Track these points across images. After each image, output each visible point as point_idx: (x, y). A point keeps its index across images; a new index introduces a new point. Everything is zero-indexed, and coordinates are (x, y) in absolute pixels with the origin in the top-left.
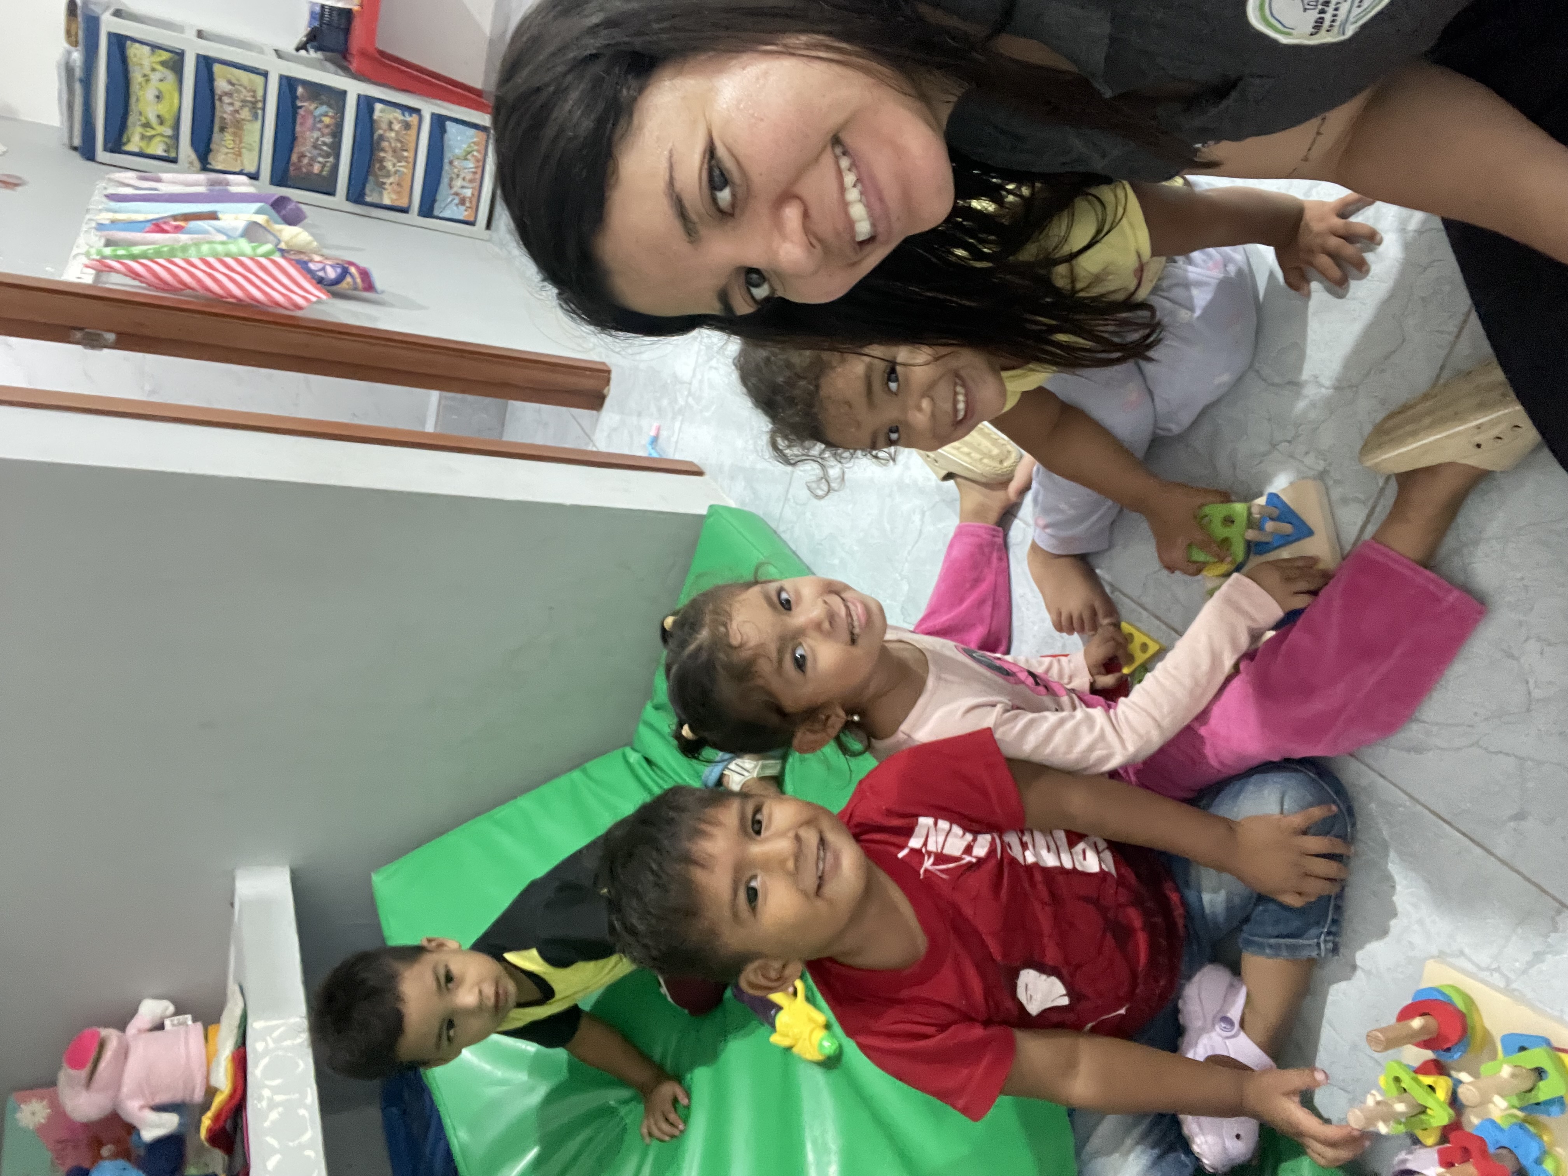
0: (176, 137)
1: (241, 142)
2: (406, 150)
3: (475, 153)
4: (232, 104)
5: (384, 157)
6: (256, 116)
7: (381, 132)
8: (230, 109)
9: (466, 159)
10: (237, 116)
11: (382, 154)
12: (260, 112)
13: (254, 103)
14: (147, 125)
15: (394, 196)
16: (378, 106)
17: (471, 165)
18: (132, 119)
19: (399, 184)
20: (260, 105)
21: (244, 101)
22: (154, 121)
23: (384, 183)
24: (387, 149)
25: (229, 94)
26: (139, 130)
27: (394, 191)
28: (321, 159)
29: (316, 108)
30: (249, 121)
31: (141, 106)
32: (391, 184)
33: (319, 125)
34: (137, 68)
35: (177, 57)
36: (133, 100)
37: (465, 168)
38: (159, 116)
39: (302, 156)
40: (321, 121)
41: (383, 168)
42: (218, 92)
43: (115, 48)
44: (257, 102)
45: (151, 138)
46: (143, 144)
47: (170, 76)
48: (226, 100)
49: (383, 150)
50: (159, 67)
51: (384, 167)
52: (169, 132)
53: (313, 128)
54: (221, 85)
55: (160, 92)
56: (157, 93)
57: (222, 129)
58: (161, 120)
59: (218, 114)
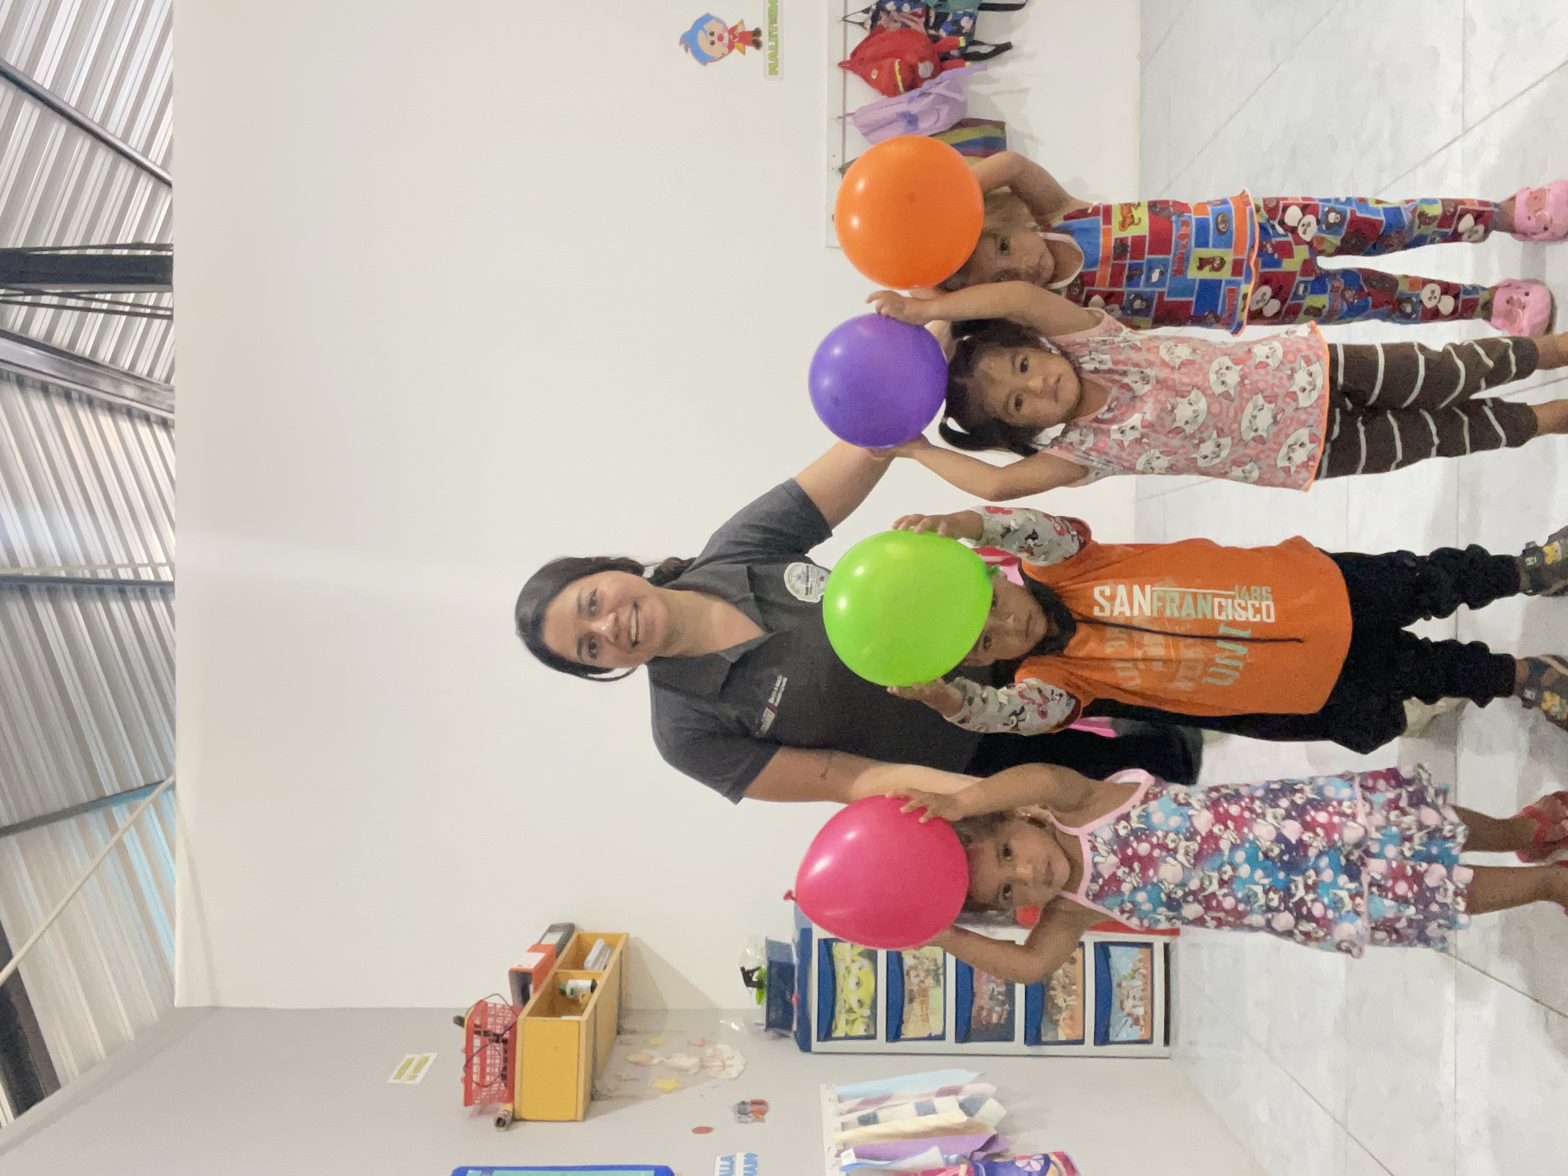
0: (874, 1016)
1: (927, 1008)
2: (1075, 985)
3: (1141, 970)
4: (918, 976)
5: (1055, 995)
8: (916, 981)
9: (1133, 978)
10: (923, 985)
11: (1052, 993)
12: (942, 977)
13: (936, 972)
14: (850, 1010)
15: (1068, 1031)
17: (1138, 982)
18: (838, 1007)
19: (1072, 1018)
20: (941, 971)
21: (927, 971)
22: (855, 1005)
23: (1058, 1021)
24: (1056, 987)
25: (915, 968)
26: (844, 1016)
27: (1067, 1026)
28: (998, 1009)
30: (933, 987)
31: (845, 995)
32: (1064, 1019)
34: (841, 963)
36: (838, 991)
37: (1133, 988)
38: (859, 1001)
39: (982, 1008)
41: (1054, 1003)
42: (906, 968)
43: (824, 950)
44: (938, 970)
45: (853, 1021)
46: (848, 1028)
47: (866, 963)
48: (913, 973)
49: (1054, 989)
50: (858, 959)
51: (1056, 1005)
52: (867, 1012)
54: (908, 961)
55: (859, 979)
56: (857, 981)
57: (911, 1001)
58: (861, 1003)
59: (907, 987)
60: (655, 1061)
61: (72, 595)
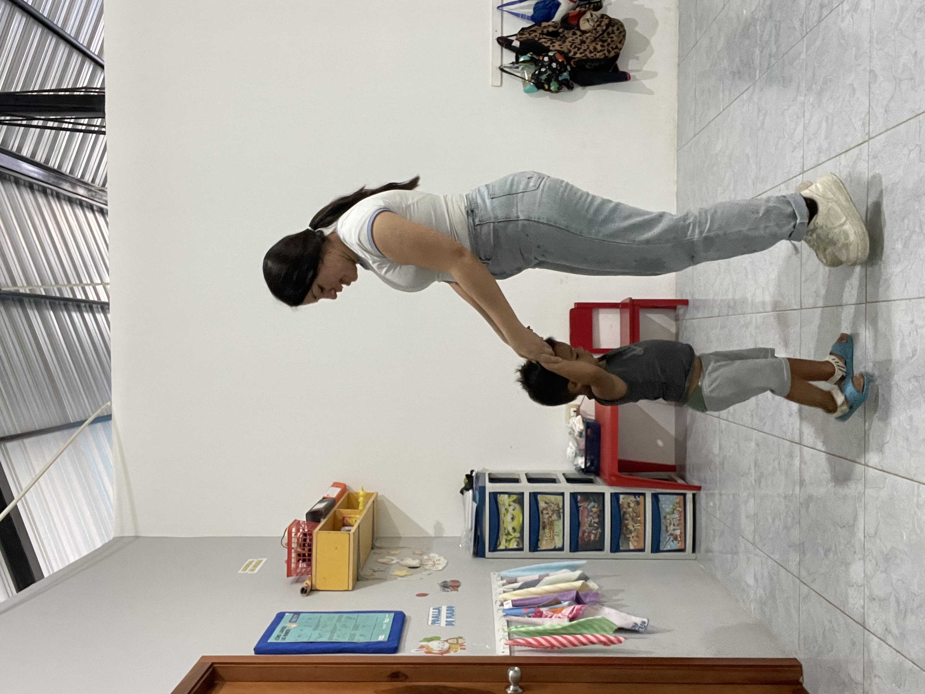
0: (522, 537)
1: (553, 532)
2: (639, 517)
3: (678, 509)
4: (548, 514)
5: (628, 523)
6: (559, 517)
7: (625, 510)
8: (546, 516)
9: (673, 513)
10: (551, 519)
11: (626, 522)
12: (562, 515)
13: (558, 511)
14: (508, 534)
15: (635, 544)
16: (621, 497)
17: (676, 516)
18: (502, 532)
19: (637, 536)
20: (561, 510)
21: (553, 511)
22: (511, 531)
23: (629, 538)
24: (629, 518)
25: (546, 509)
26: (505, 537)
27: (635, 541)
28: (594, 532)
29: (588, 505)
30: (557, 520)
31: (505, 525)
32: (633, 537)
33: (591, 514)
34: (502, 507)
35: (521, 496)
36: (501, 522)
37: (673, 519)
38: (513, 528)
39: (584, 532)
40: (592, 511)
41: (627, 529)
42: (540, 509)
43: (493, 500)
44: (559, 509)
45: (510, 540)
46: (507, 545)
47: (518, 507)
48: (545, 512)
49: (627, 519)
50: (512, 503)
52: (518, 535)
53: (588, 516)
54: (542, 505)
55: (513, 515)
56: (512, 517)
57: (544, 528)
59: (541, 520)
60: (394, 562)
61: (49, 306)
